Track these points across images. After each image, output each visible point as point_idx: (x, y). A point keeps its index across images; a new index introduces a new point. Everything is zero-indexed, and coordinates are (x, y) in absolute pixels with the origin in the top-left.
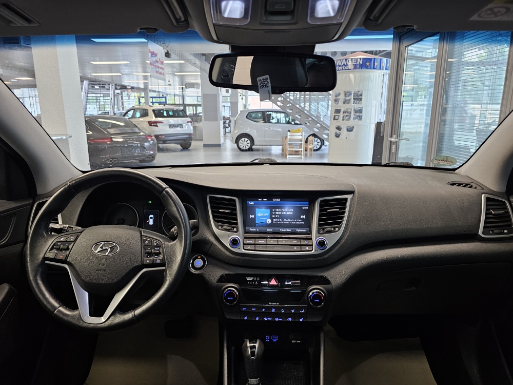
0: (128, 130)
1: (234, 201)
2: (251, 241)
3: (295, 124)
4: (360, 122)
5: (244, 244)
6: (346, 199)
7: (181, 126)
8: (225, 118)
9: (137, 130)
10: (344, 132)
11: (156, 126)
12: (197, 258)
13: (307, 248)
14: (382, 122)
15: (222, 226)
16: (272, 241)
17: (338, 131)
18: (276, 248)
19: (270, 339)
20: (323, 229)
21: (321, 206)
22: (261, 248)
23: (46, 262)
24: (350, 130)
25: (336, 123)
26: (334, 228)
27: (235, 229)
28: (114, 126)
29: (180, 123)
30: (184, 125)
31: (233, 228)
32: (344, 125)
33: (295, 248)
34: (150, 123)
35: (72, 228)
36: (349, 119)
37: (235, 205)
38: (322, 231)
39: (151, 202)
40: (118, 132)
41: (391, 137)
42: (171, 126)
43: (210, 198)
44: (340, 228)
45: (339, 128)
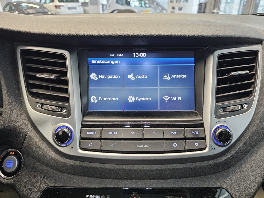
0: (41, 10)
1: (63, 57)
2: (94, 133)
3: (146, 7)
4: (187, 4)
5: (82, 138)
6: (255, 53)
7: (75, 8)
8: (103, 5)
9: (46, 10)
10: (177, 11)
11: (60, 8)
12: (9, 154)
13: (196, 144)
14: (202, 3)
15: (42, 104)
16: (132, 133)
17: (173, 10)
18: (140, 146)
20: (224, 108)
21: (220, 65)
22: (112, 145)
24: (180, 9)
25: (172, 5)
26: (242, 105)
27: (65, 110)
28: (32, 8)
29: (75, 6)
30: (77, 8)
31: (62, 108)
32: (177, 6)
33: (175, 145)
34: (56, 7)
36: (180, 2)
37: (64, 65)
38: (221, 112)
40: (34, 12)
41: (214, 9)
42: (69, 8)
43: (23, 52)
44: (250, 104)
45: (173, 8)
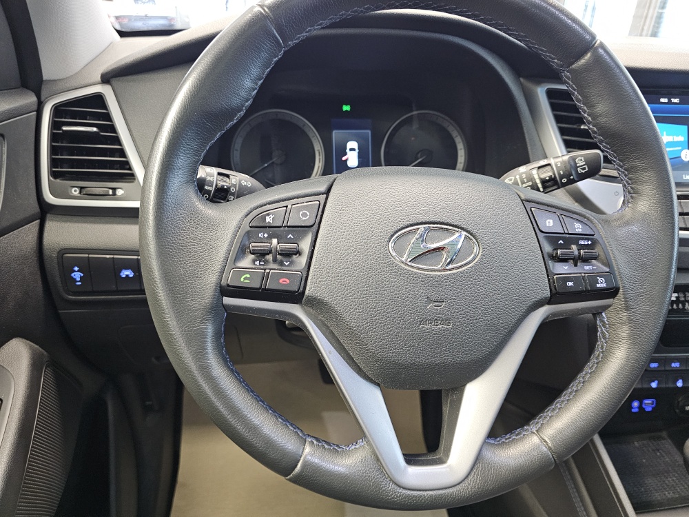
19: (640, 407)
23: (228, 301)
35: (228, 176)
39: (346, 108)
